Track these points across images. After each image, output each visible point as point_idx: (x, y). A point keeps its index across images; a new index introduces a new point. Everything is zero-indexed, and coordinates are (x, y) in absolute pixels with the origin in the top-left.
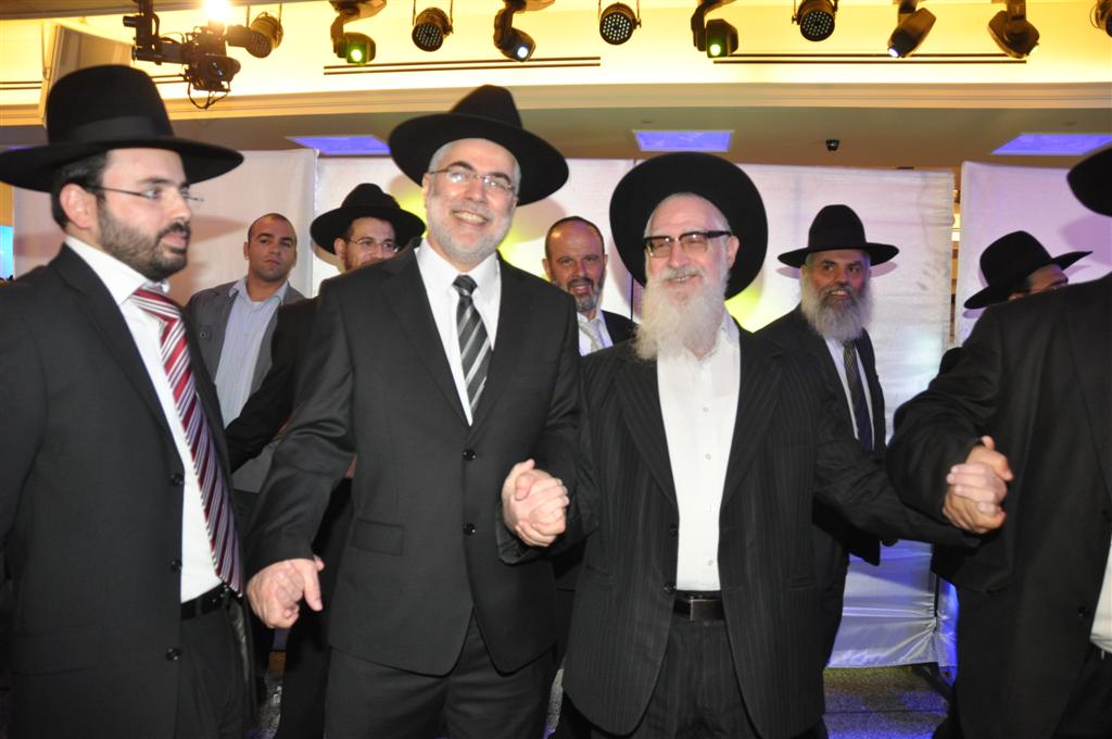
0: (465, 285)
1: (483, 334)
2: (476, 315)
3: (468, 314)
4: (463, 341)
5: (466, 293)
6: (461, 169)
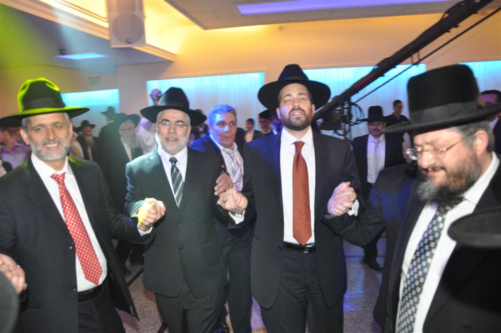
0: (173, 161)
1: (180, 177)
3: (174, 171)
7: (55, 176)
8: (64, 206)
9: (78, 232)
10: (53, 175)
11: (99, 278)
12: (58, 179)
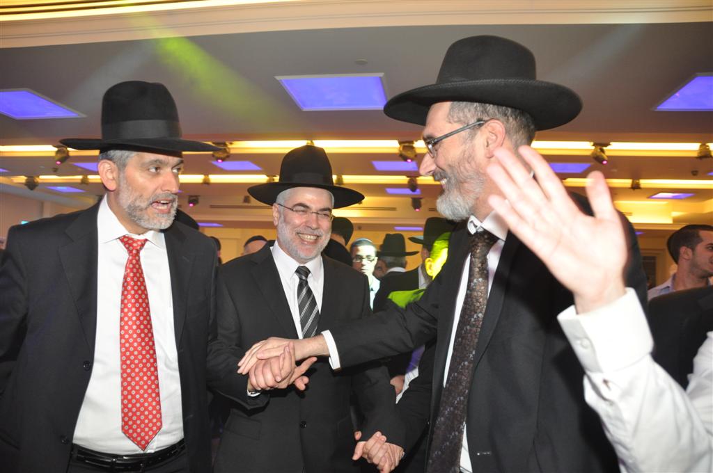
0: (303, 272)
1: (314, 303)
2: (309, 292)
3: (304, 291)
4: (301, 308)
5: (304, 278)
6: (302, 208)
7: (126, 240)
8: (126, 293)
9: (135, 344)
10: (124, 237)
11: (151, 438)
12: (131, 245)
